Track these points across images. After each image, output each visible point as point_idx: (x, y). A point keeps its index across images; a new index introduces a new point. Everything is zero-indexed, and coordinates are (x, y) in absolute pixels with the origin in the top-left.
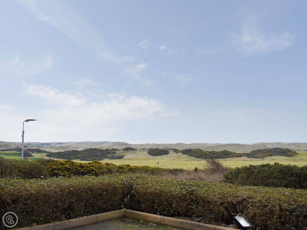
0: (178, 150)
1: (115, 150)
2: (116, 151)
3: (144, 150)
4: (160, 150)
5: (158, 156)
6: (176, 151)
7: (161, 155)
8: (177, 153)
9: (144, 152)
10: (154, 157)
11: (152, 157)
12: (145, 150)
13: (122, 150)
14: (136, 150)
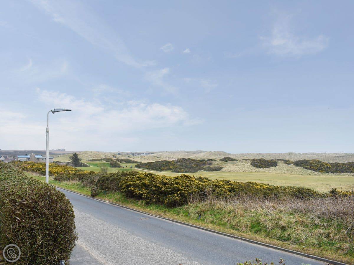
0: (289, 161)
1: (212, 160)
2: (213, 162)
3: (246, 161)
4: (266, 161)
5: (263, 168)
6: (287, 162)
7: (267, 167)
8: (288, 165)
9: (246, 163)
10: (259, 169)
11: (257, 169)
12: (248, 161)
13: (220, 160)
14: (237, 161)
